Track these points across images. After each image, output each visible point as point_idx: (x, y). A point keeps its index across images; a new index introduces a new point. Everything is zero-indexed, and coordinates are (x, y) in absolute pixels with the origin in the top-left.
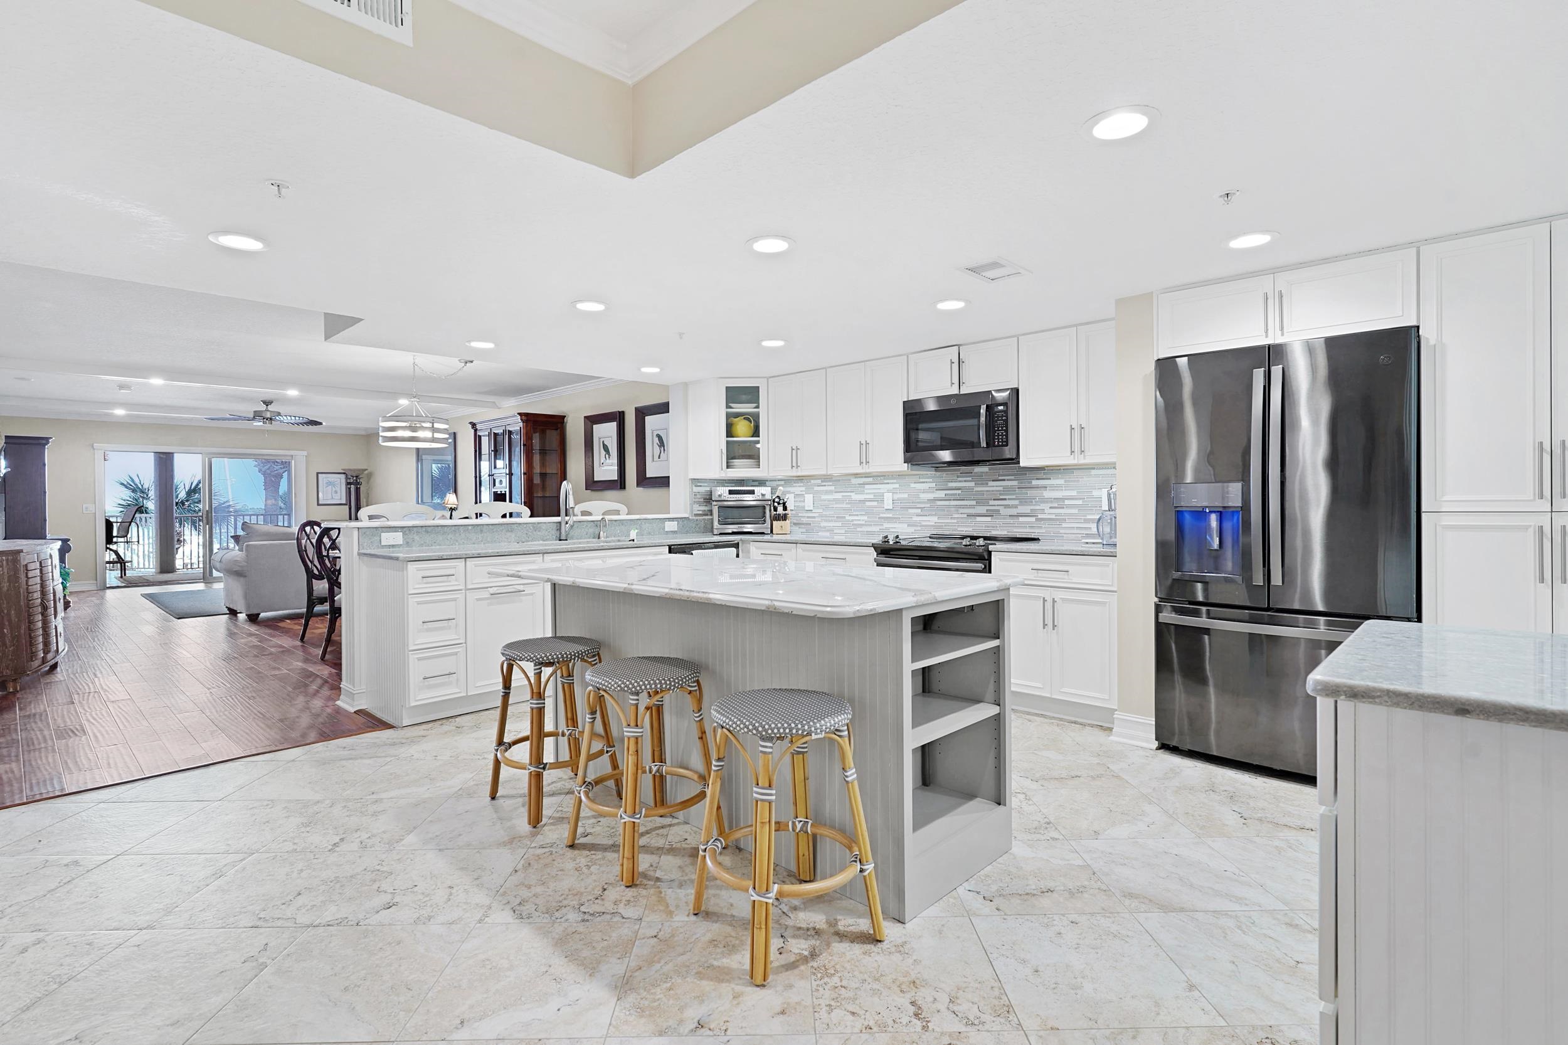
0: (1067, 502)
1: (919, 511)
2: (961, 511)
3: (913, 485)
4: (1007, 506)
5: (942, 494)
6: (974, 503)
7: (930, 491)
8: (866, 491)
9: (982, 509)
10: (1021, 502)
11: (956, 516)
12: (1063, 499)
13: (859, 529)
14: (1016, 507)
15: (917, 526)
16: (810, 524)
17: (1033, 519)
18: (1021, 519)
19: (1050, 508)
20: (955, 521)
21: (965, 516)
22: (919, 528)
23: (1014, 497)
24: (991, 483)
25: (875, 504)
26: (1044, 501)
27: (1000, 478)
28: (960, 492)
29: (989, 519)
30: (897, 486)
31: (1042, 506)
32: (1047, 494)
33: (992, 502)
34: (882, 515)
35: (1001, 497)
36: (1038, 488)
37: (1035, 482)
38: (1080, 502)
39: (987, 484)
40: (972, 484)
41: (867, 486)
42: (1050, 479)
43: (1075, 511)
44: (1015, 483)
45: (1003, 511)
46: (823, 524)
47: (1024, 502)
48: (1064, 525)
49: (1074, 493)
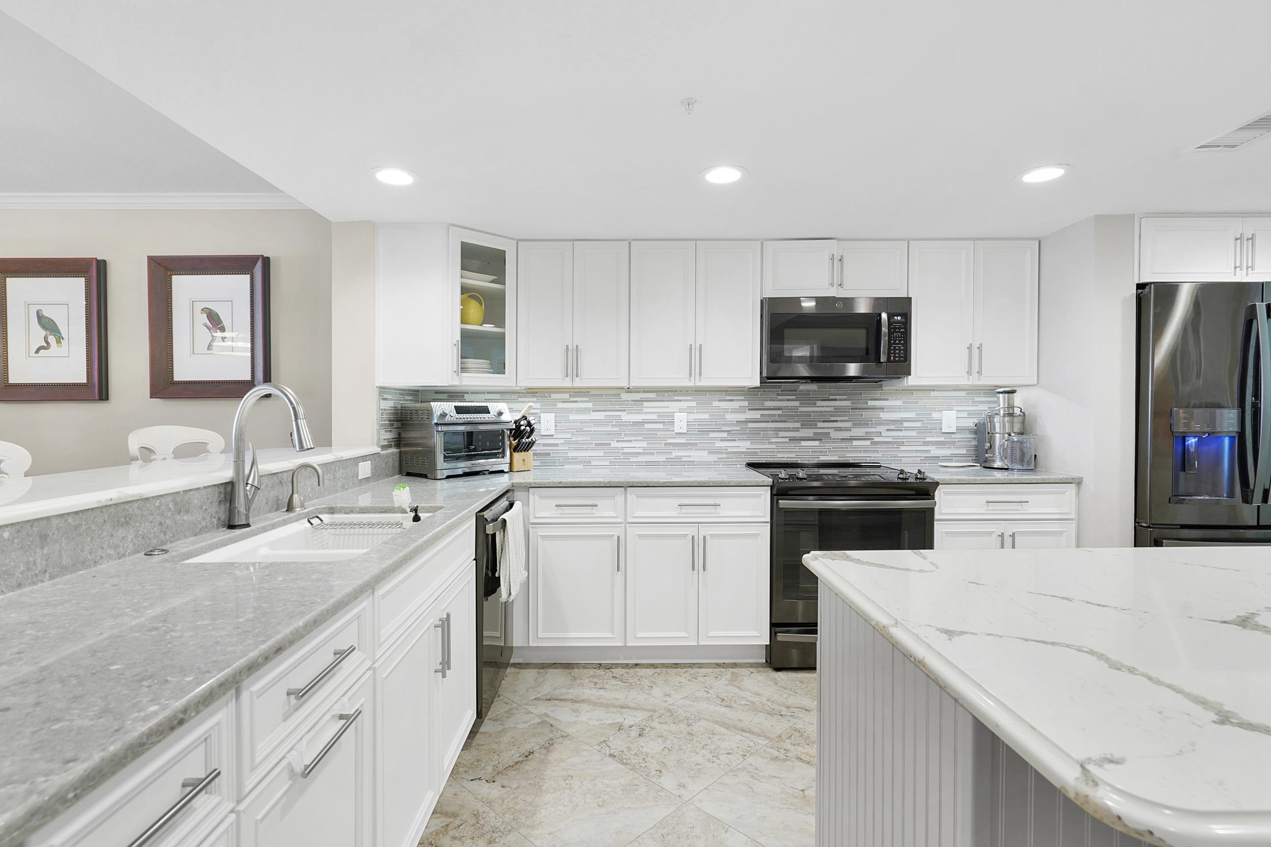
0: (905, 424)
1: (725, 435)
2: (782, 434)
3: (716, 404)
4: (840, 429)
5: (756, 415)
6: (798, 425)
7: (741, 410)
8: (645, 410)
9: (809, 433)
10: (854, 424)
11: (773, 440)
12: (901, 421)
13: (632, 459)
14: (848, 429)
15: (722, 453)
16: (549, 454)
17: (868, 443)
18: (855, 443)
19: (887, 430)
20: (774, 446)
21: (787, 440)
22: (725, 456)
23: (846, 418)
24: (819, 403)
25: (660, 426)
26: (881, 423)
27: (831, 397)
28: (780, 412)
29: (817, 443)
30: (694, 404)
31: (879, 429)
32: (884, 416)
33: (820, 425)
34: (670, 441)
35: (832, 419)
36: (874, 409)
37: (871, 403)
38: (918, 424)
39: (815, 404)
40: (797, 403)
41: (645, 404)
42: (888, 400)
43: (914, 433)
44: (848, 403)
45: (834, 434)
46: (571, 454)
47: (857, 424)
48: (902, 448)
49: (912, 415)
